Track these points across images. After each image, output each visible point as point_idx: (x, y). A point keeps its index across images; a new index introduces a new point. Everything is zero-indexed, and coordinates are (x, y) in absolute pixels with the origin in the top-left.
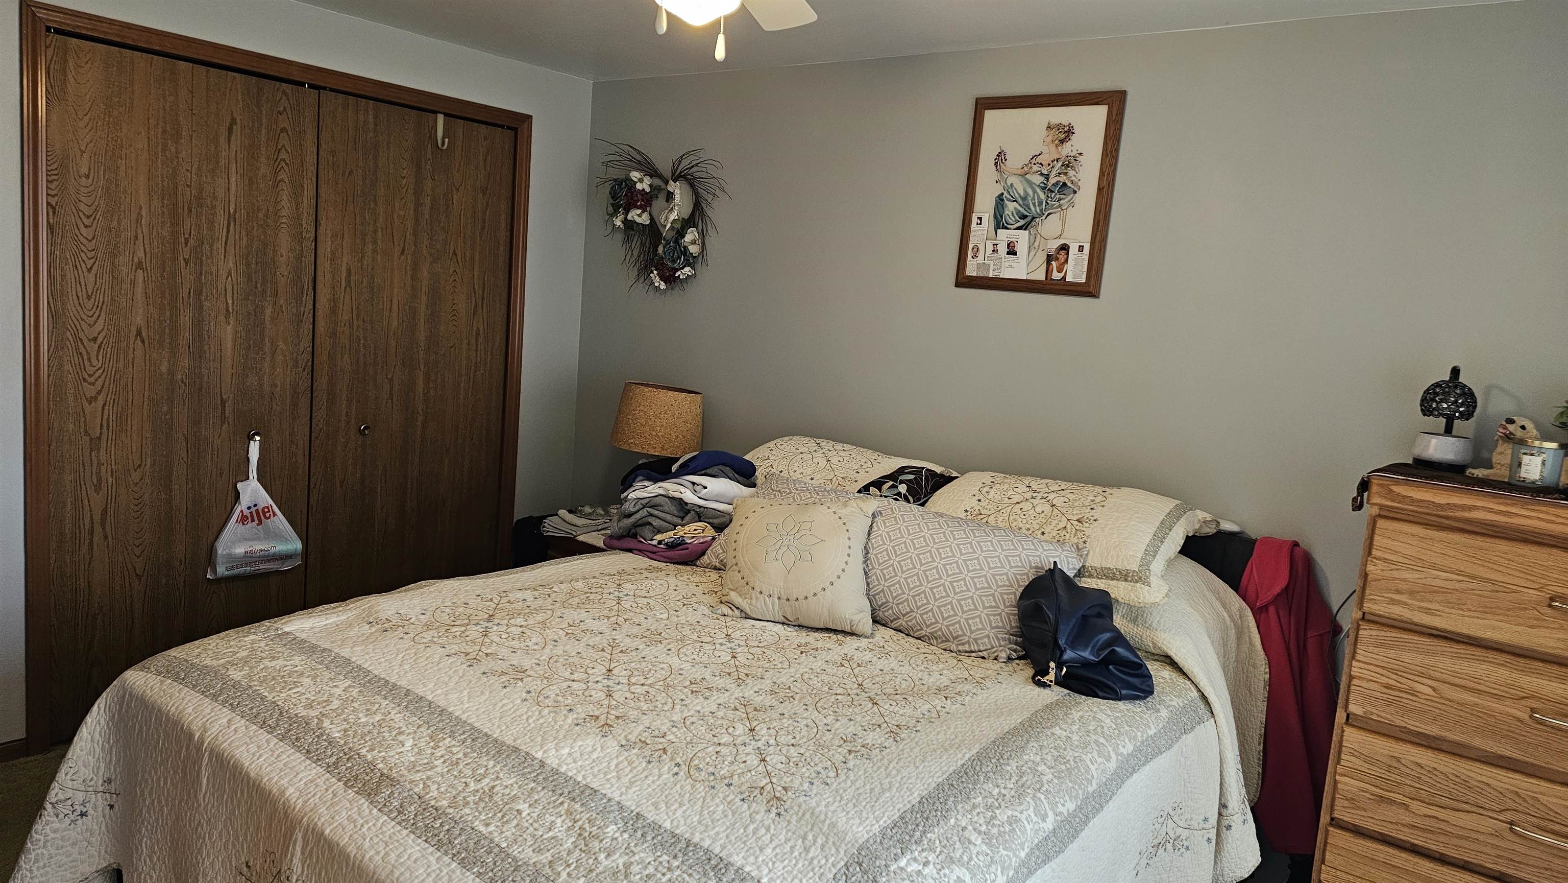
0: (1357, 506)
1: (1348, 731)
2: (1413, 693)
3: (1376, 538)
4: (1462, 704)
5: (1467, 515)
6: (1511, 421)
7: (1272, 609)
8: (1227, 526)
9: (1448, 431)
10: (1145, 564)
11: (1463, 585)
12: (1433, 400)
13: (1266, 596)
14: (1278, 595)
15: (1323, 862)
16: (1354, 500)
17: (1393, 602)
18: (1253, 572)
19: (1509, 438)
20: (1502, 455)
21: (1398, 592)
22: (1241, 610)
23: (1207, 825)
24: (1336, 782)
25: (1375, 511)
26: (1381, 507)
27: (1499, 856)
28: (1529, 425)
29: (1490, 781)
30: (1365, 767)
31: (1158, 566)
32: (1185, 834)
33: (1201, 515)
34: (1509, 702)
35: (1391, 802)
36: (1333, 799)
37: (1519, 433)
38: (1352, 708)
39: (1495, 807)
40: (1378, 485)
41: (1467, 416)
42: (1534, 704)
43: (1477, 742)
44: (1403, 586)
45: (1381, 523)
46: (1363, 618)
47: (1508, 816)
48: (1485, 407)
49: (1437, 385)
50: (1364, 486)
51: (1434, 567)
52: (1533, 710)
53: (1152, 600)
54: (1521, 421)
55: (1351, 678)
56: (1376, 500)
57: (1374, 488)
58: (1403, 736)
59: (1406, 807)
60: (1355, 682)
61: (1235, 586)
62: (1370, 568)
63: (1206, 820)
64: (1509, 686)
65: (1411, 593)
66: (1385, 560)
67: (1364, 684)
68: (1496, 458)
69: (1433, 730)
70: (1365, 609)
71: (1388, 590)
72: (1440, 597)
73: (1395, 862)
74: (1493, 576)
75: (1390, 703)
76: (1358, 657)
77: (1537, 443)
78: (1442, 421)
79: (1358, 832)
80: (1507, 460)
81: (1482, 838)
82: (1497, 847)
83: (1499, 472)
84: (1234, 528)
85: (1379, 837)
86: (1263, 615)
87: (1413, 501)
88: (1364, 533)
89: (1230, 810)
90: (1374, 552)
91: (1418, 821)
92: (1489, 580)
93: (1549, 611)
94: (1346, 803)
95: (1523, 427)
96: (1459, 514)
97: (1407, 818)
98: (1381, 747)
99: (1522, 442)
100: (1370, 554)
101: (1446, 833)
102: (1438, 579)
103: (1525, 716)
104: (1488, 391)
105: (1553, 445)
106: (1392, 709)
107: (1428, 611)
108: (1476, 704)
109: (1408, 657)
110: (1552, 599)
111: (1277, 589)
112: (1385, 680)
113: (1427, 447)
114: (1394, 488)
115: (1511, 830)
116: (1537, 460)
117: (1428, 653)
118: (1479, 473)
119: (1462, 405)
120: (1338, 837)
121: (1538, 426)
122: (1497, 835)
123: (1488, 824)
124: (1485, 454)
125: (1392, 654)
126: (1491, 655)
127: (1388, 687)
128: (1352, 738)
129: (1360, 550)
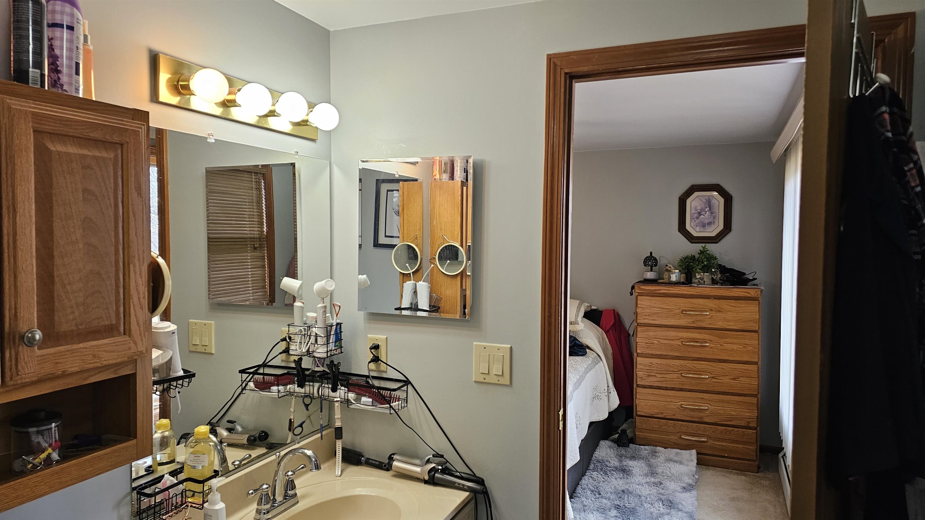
0: (631, 294)
1: (639, 359)
2: (653, 343)
3: (638, 301)
4: (665, 344)
5: (660, 292)
6: (667, 266)
7: (610, 331)
8: (593, 307)
9: (651, 270)
10: (576, 319)
11: (662, 311)
12: (647, 262)
13: (608, 327)
14: (612, 326)
15: (636, 398)
16: (630, 292)
17: (645, 319)
18: (603, 320)
19: (667, 270)
20: (666, 276)
21: (645, 316)
22: (602, 332)
23: (605, 391)
24: (637, 374)
25: (637, 294)
26: (638, 293)
27: (680, 384)
28: (672, 267)
29: (675, 364)
30: (643, 367)
31: (580, 319)
32: (600, 395)
33: (587, 304)
34: (676, 341)
35: (652, 376)
36: (637, 379)
37: (669, 269)
38: (638, 351)
39: (677, 370)
40: (637, 287)
41: (656, 265)
42: (682, 340)
43: (670, 354)
44: (647, 314)
45: (639, 297)
46: (638, 325)
47: (680, 372)
48: (660, 262)
49: (647, 257)
50: (633, 288)
51: (653, 307)
52: (682, 342)
53: (581, 329)
54: (669, 265)
55: (637, 343)
56: (637, 291)
57: (636, 288)
58: (652, 357)
59: (655, 376)
60: (638, 344)
61: (599, 325)
62: (638, 310)
63: (605, 390)
64: (676, 336)
65: (649, 315)
66: (641, 307)
67: (640, 344)
68: (665, 277)
69: (659, 353)
70: (638, 322)
71: (643, 316)
72: (656, 315)
73: (655, 393)
74: (667, 307)
75: (648, 348)
76: (638, 336)
77: (674, 271)
78: (650, 267)
79: (644, 387)
80: (667, 277)
81: (675, 380)
82: (679, 381)
83: (666, 280)
84: (595, 308)
85: (649, 387)
86: (608, 333)
87: (646, 290)
88: (634, 301)
89: (610, 388)
90: (638, 306)
91: (659, 380)
92: (667, 309)
93: (682, 314)
94: (640, 379)
95: (670, 267)
96: (657, 292)
97: (656, 379)
98: (647, 361)
99: (670, 271)
100: (637, 306)
101: (666, 381)
102: (655, 310)
103: (680, 344)
104: (660, 257)
105: (678, 271)
106: (648, 349)
107: (654, 320)
108: (669, 343)
109: (650, 334)
110: (682, 311)
111: (612, 324)
112: (645, 342)
113: (647, 276)
114: (641, 287)
115: (682, 376)
116: (674, 275)
117: (655, 331)
118: (661, 281)
119: (654, 262)
120: (639, 390)
121: (673, 267)
122: (678, 378)
123: (675, 376)
124: (662, 276)
125: (646, 333)
126: (670, 329)
127: (646, 343)
128: (640, 360)
129: (634, 306)
